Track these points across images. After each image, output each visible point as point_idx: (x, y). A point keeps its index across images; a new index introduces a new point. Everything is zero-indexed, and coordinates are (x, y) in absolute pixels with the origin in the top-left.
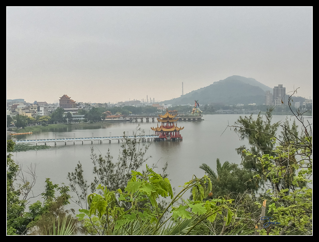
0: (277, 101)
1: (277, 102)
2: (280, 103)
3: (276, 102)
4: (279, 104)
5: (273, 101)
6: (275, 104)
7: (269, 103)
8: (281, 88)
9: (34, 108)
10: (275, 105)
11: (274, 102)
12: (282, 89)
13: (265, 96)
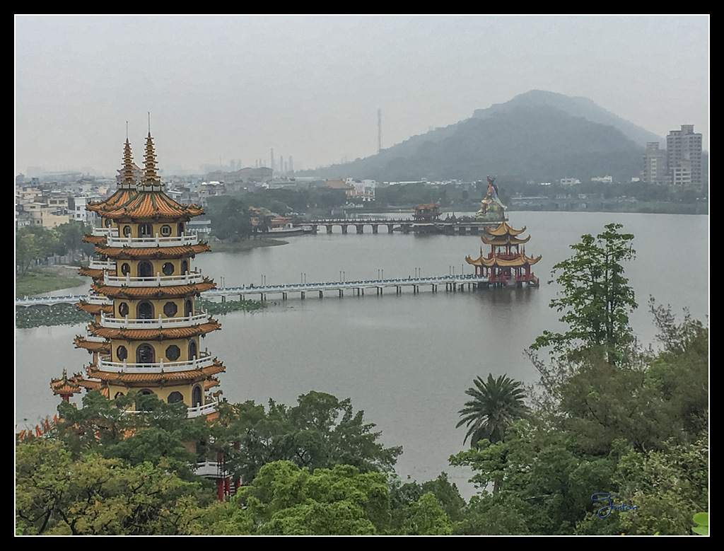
0: (679, 170)
1: (680, 175)
2: (688, 179)
3: (677, 175)
4: (684, 179)
5: (668, 172)
6: (672, 179)
7: (655, 177)
8: (688, 134)
9: (58, 200)
10: (672, 183)
11: (669, 175)
12: (691, 138)
13: (645, 158)
